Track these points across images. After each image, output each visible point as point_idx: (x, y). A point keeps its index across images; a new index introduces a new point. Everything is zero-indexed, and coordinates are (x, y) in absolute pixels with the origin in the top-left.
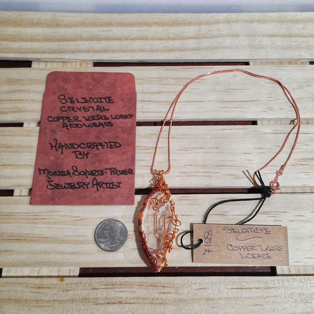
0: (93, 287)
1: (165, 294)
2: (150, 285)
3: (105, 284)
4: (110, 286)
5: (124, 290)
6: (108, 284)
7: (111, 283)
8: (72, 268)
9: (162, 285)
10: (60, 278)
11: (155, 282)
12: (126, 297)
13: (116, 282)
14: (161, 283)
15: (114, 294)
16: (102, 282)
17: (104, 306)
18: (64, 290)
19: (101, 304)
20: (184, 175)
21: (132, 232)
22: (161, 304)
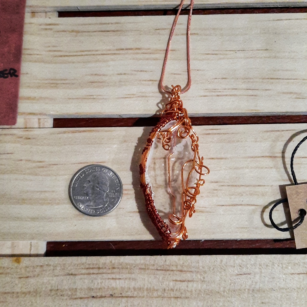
0: (68, 271)
1: (184, 283)
2: (159, 268)
3: (87, 266)
4: (95, 271)
5: (118, 277)
6: (91, 266)
7: (97, 266)
8: (34, 242)
9: (179, 268)
10: (15, 258)
11: (167, 264)
12: (122, 287)
13: (105, 263)
14: (177, 266)
15: (101, 283)
16: (83, 264)
17: (86, 301)
18: (22, 276)
19: (81, 298)
20: (213, 93)
21: (129, 184)
22: (178, 298)
